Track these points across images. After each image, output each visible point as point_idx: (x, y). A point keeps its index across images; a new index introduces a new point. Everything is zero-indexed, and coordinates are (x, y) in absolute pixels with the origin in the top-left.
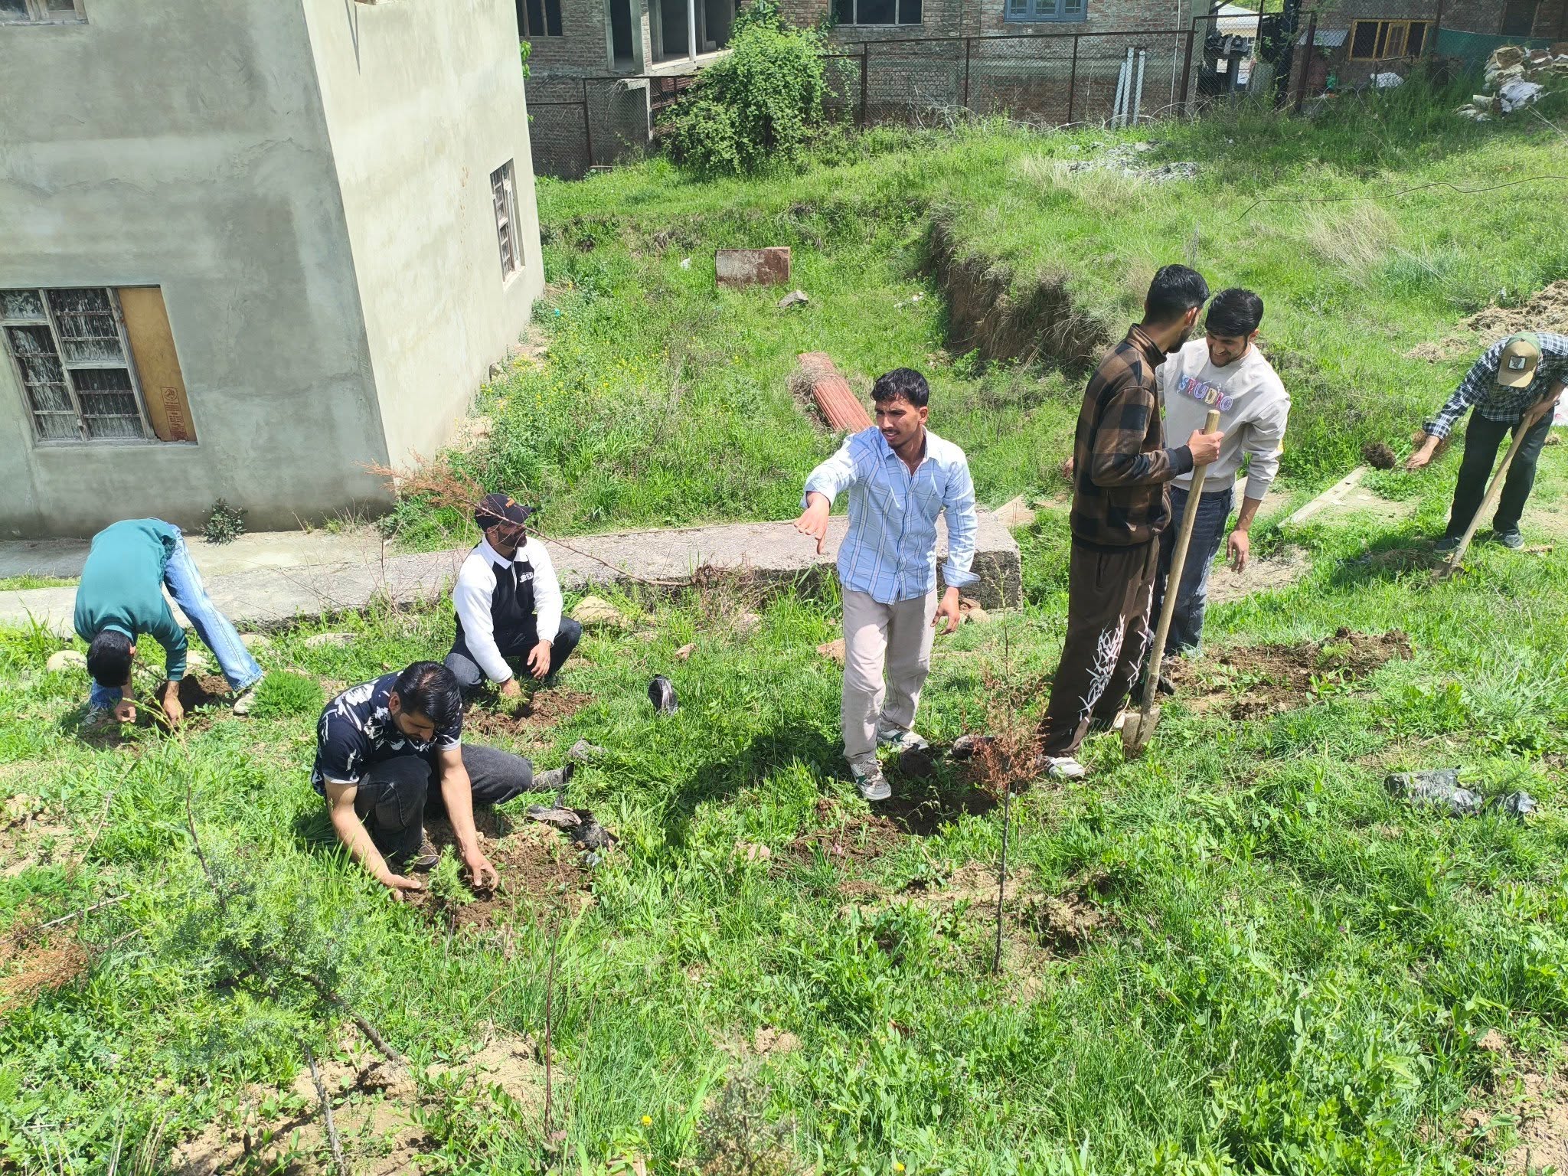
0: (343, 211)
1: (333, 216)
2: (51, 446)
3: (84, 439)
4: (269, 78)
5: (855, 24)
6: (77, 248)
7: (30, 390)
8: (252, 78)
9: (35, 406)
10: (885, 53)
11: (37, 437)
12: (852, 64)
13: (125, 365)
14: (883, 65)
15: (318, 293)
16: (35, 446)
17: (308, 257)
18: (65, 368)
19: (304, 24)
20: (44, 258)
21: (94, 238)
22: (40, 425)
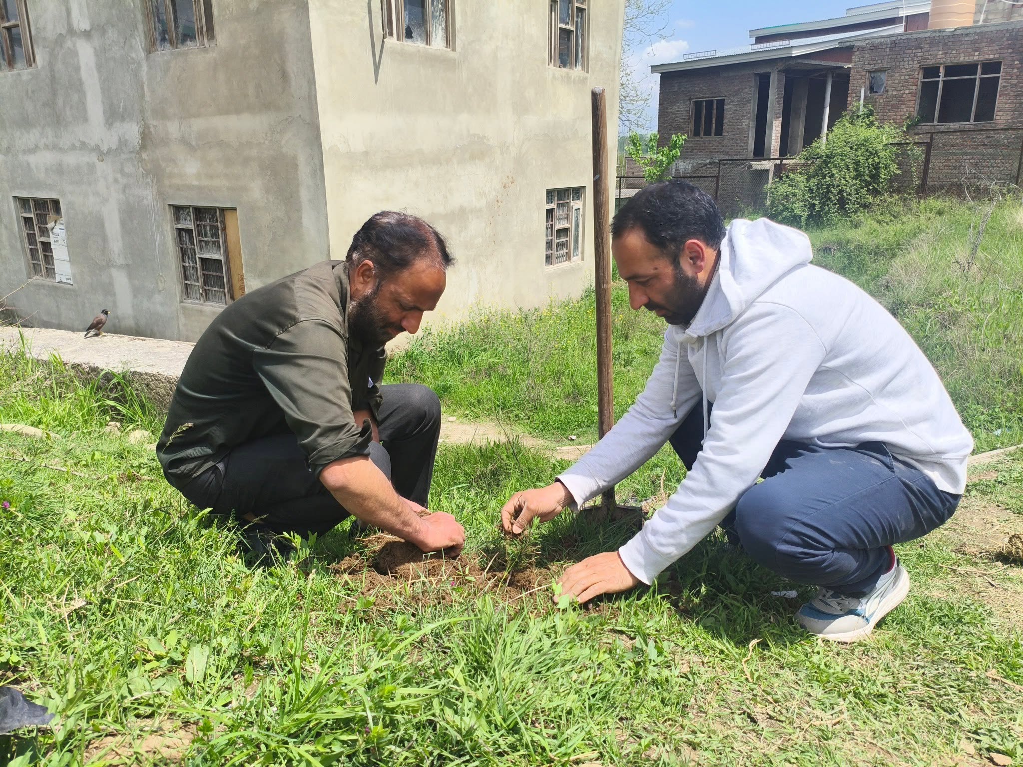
0: (322, 165)
1: (318, 168)
2: (188, 303)
3: (202, 302)
4: (292, 75)
5: (935, 123)
6: (205, 182)
7: (184, 267)
8: (284, 75)
9: (186, 278)
10: (957, 145)
11: (185, 297)
12: (918, 151)
13: (221, 258)
14: (955, 154)
15: (308, 220)
16: (181, 302)
17: (304, 195)
18: (198, 256)
19: (309, 40)
20: (190, 188)
21: (211, 177)
22: (187, 290)
